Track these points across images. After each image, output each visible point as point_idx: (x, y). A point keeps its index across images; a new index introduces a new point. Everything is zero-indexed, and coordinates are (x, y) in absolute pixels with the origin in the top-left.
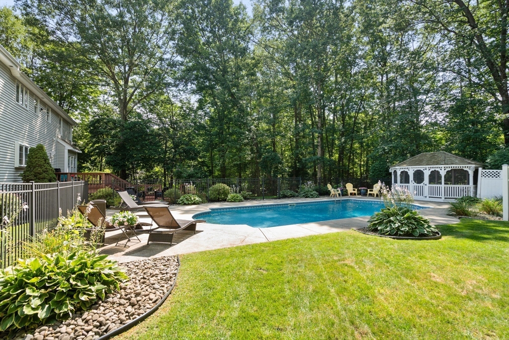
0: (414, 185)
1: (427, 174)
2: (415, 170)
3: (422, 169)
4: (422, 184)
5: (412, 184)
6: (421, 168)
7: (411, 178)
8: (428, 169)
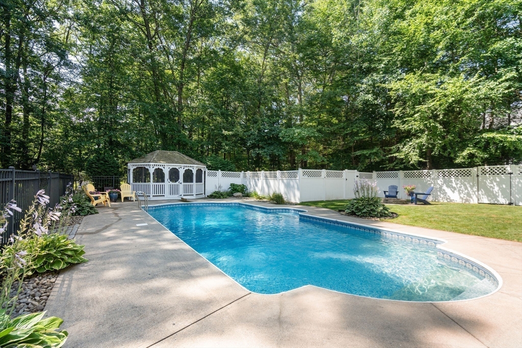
0: (170, 184)
1: (182, 172)
2: (171, 167)
3: (177, 168)
4: (177, 183)
5: (167, 183)
6: (176, 166)
7: (167, 176)
8: (182, 168)
